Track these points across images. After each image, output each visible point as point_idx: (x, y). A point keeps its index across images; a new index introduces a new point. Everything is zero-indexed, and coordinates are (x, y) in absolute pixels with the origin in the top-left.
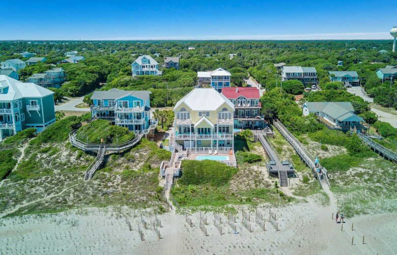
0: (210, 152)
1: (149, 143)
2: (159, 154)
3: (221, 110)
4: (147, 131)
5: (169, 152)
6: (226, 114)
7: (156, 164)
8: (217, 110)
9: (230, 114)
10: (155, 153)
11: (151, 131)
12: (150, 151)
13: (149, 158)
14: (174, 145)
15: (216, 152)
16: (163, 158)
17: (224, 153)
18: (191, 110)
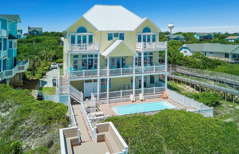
0: (132, 97)
1: (14, 91)
2: (41, 110)
3: (141, 30)
4: (10, 73)
5: (59, 104)
6: (149, 36)
7: (34, 137)
8: (137, 29)
9: (154, 36)
10: (30, 110)
11: (18, 76)
12: (16, 107)
13: (16, 124)
14: (68, 90)
15: (141, 96)
16: (50, 119)
17: (153, 98)
18: (96, 29)
